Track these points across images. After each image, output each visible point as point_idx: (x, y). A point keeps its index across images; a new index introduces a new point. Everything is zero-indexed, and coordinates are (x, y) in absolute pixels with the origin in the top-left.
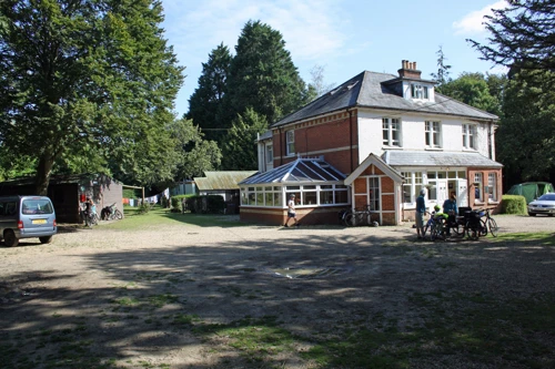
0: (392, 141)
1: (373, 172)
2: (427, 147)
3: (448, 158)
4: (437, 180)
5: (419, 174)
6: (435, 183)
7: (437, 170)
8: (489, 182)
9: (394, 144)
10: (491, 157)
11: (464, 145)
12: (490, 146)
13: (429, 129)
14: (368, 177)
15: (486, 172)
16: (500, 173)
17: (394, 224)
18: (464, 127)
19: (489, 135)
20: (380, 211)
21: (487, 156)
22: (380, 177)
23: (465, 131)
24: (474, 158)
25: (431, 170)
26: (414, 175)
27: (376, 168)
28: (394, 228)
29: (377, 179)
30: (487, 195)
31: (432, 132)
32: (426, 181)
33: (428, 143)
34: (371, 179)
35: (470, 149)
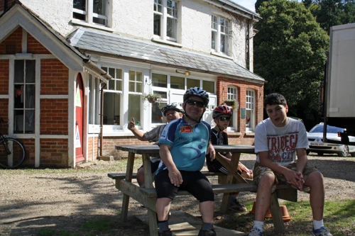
0: (91, 14)
1: (24, 47)
2: (156, 38)
3: (189, 58)
4: (168, 89)
5: (136, 76)
6: (164, 94)
7: (170, 73)
8: (246, 103)
9: (95, 20)
10: (248, 68)
11: (213, 47)
12: (248, 54)
13: (160, 9)
14: (12, 58)
15: (243, 87)
16: (261, 90)
17: (65, 165)
18: (214, 19)
19: (247, 39)
20: (37, 136)
21: (244, 65)
22: (38, 58)
23: (215, 26)
24: (226, 65)
25: (159, 71)
26: (126, 76)
27: (30, 38)
28: (60, 173)
29: (31, 64)
30: (243, 122)
31: (165, 15)
32: (149, 88)
33: (157, 31)
34: (19, 64)
35: (221, 54)
